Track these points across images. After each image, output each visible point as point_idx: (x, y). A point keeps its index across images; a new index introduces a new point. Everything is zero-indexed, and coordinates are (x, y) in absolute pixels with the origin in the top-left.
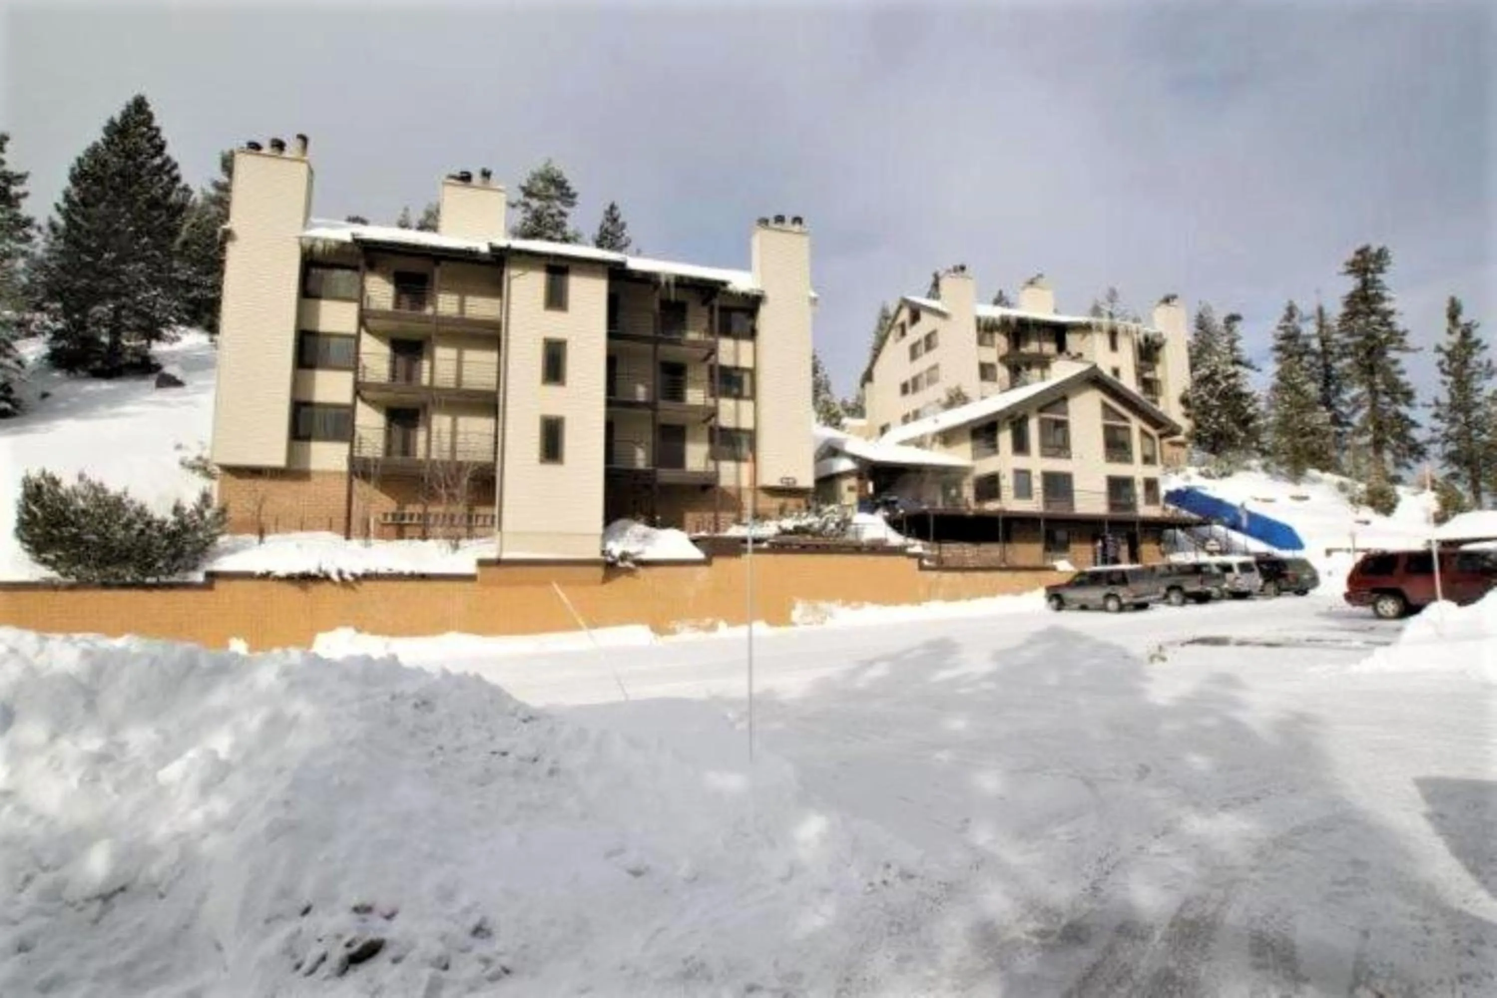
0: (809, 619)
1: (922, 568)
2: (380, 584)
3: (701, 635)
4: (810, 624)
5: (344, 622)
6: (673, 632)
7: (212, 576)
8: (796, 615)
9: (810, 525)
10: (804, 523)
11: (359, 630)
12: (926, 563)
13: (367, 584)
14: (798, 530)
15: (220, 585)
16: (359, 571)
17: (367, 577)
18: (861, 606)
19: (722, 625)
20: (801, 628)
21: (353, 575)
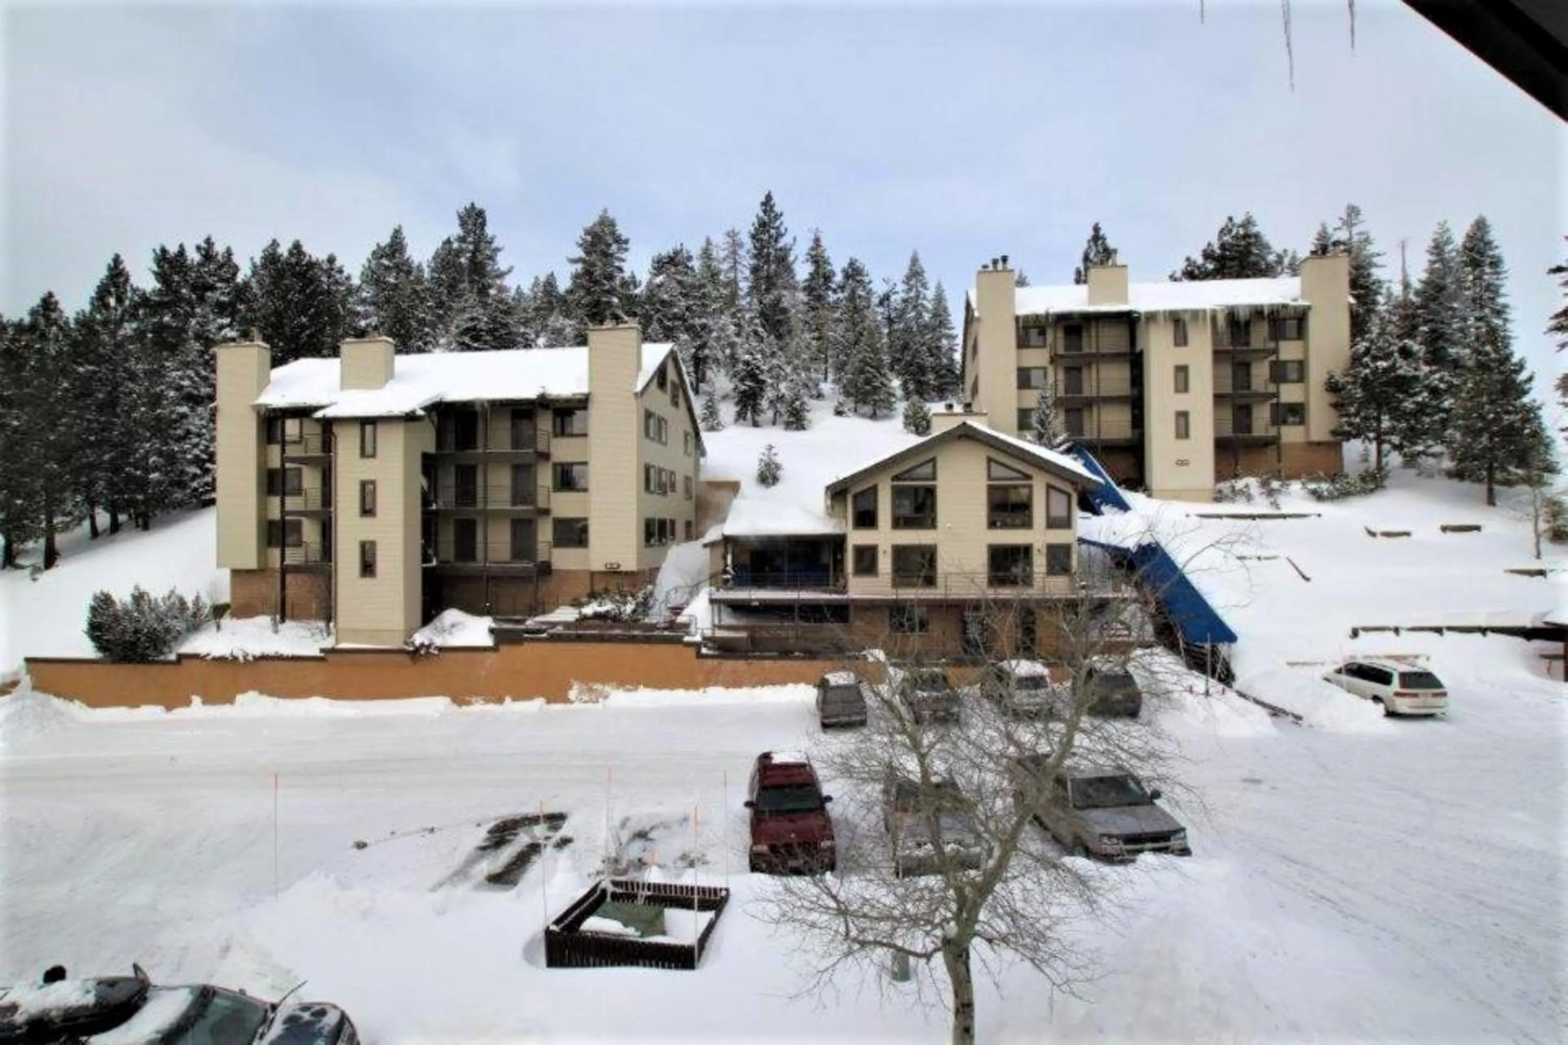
0: (585, 698)
1: (700, 656)
2: (270, 662)
3: (491, 707)
4: (586, 702)
5: (254, 689)
6: (469, 703)
7: (181, 657)
8: (572, 694)
9: (608, 612)
10: (602, 609)
11: (262, 692)
12: (704, 651)
13: (263, 663)
14: (597, 616)
15: (185, 662)
16: (258, 653)
17: (264, 658)
18: (636, 689)
19: (508, 700)
20: (577, 706)
21: (254, 657)
